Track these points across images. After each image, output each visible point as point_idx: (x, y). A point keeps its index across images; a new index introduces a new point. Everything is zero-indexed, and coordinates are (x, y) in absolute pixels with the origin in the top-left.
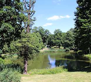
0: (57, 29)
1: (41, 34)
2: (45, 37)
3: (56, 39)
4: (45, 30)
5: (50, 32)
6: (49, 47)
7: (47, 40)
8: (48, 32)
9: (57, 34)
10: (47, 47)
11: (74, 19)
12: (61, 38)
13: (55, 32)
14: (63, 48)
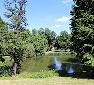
0: (63, 31)
1: (47, 36)
2: (50, 39)
3: (62, 41)
4: (51, 32)
5: (56, 33)
6: (57, 49)
7: (53, 42)
8: (54, 34)
9: (63, 36)
10: (55, 49)
11: (70, 19)
12: (67, 40)
13: (61, 34)
14: (70, 51)
